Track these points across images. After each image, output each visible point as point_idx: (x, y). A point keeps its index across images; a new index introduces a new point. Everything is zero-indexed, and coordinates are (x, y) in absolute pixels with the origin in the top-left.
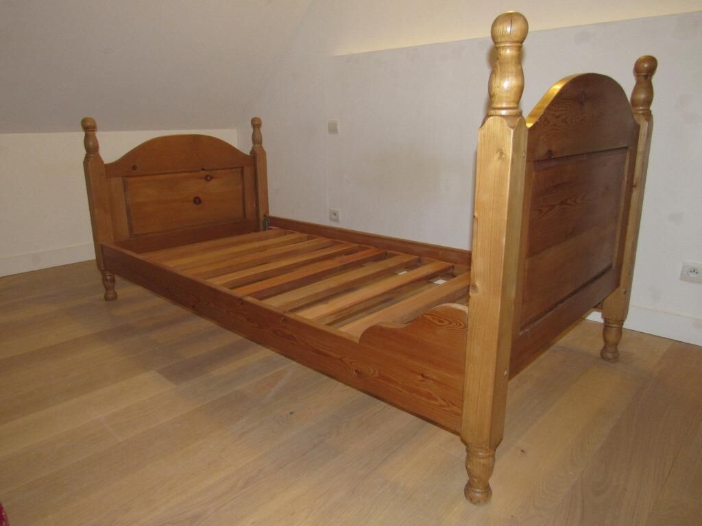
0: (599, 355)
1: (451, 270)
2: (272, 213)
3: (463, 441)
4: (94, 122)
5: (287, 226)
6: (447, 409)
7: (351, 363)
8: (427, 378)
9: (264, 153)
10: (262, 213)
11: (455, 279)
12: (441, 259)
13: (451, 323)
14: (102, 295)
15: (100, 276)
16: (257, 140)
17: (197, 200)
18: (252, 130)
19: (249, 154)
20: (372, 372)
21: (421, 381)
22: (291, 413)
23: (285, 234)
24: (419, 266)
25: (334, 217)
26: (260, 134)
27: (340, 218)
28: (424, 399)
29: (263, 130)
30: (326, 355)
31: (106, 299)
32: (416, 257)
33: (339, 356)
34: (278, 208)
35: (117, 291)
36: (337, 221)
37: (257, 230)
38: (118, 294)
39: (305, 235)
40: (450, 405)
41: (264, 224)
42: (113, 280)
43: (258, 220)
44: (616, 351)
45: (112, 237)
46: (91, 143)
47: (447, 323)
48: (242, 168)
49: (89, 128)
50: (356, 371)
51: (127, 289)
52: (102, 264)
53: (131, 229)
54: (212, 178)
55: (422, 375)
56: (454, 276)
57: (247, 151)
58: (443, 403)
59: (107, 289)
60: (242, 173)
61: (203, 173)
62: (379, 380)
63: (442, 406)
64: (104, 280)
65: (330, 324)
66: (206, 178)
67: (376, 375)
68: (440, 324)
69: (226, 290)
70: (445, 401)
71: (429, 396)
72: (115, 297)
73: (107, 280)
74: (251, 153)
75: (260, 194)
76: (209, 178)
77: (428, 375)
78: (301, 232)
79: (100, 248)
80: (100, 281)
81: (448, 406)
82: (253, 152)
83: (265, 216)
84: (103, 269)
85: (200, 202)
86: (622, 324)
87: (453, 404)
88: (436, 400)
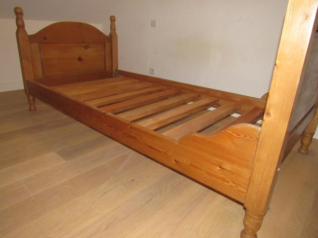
0: (298, 151)
1: (217, 102)
2: (120, 68)
3: (245, 208)
4: (21, 10)
5: (127, 75)
6: (235, 188)
7: (172, 155)
8: (224, 169)
9: (116, 36)
10: (114, 68)
11: (220, 107)
12: (211, 96)
13: (246, 136)
14: (28, 108)
15: (26, 97)
16: (113, 28)
17: (80, 59)
18: (110, 23)
19: (108, 36)
20: (185, 162)
21: (220, 170)
22: (133, 180)
23: (126, 79)
24: (200, 100)
25: (152, 72)
26: (115, 25)
27: (155, 73)
28: (219, 181)
29: (116, 23)
30: (156, 149)
31: (30, 110)
32: (198, 94)
33: (165, 151)
34: (123, 65)
35: (36, 106)
36: (153, 74)
37: (111, 76)
38: (37, 108)
39: (137, 81)
40: (238, 186)
41: (115, 74)
42: (34, 100)
43: (112, 72)
44: (307, 150)
45: (33, 77)
46: (20, 23)
47: (243, 136)
48: (105, 43)
49: (19, 14)
50: (175, 160)
51: (41, 105)
52: (27, 91)
53: (43, 73)
54: (88, 47)
55: (220, 167)
56: (219, 106)
57: (107, 34)
58: (233, 184)
59: (30, 105)
60: (104, 45)
61: (84, 45)
62: (189, 167)
63: (232, 186)
64: (29, 100)
65: (155, 130)
66: (85, 47)
67: (188, 164)
68: (238, 137)
69: (95, 108)
70: (234, 183)
71: (224, 180)
72: (35, 109)
73: (30, 100)
74: (109, 35)
75: (114, 58)
76: (87, 47)
77: (224, 167)
78: (135, 79)
79: (26, 82)
80: (27, 101)
81: (237, 187)
82: (111, 34)
83: (116, 70)
84: (28, 93)
85: (82, 60)
86: (313, 136)
87: (240, 186)
88: (228, 182)
